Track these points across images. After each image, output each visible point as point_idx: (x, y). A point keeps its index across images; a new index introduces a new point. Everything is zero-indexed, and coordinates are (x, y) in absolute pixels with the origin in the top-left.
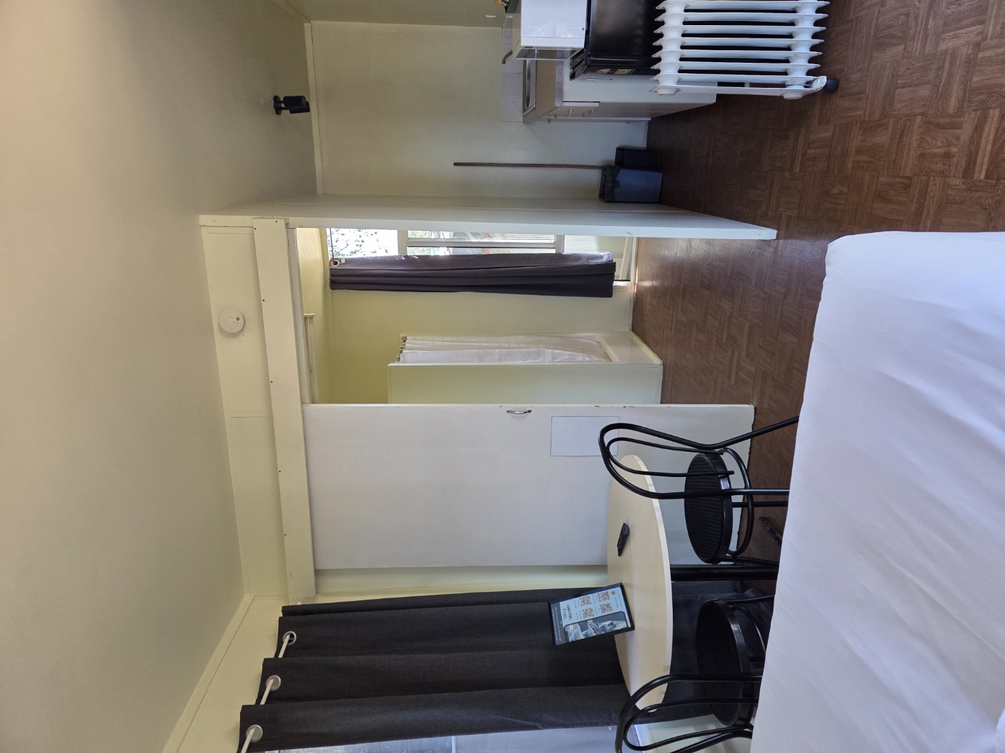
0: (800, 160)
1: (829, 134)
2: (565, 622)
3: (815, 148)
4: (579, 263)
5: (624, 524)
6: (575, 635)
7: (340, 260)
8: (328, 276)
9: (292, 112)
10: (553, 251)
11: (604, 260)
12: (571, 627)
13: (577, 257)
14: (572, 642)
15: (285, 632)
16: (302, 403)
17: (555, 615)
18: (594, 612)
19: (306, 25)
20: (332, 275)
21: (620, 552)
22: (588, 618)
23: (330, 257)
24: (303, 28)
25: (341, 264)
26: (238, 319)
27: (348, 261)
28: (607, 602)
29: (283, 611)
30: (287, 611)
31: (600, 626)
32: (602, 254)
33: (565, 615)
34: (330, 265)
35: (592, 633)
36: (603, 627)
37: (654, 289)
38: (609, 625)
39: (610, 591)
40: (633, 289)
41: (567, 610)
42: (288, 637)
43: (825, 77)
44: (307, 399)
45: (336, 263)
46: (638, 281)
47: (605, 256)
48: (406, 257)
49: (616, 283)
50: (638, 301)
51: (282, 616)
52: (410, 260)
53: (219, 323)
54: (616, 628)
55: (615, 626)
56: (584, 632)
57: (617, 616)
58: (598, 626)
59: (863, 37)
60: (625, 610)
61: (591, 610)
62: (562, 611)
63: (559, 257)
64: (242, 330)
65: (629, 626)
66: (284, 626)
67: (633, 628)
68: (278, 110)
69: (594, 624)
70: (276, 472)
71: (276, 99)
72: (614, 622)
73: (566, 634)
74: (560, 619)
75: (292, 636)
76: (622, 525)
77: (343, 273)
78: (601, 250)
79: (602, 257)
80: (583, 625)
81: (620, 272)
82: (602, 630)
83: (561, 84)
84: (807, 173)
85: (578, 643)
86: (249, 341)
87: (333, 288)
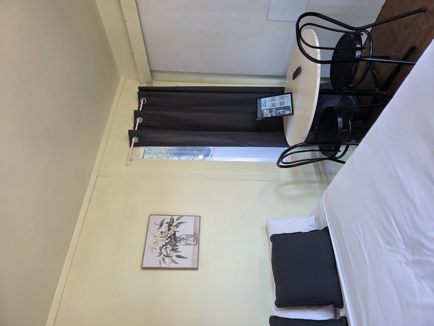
5: (299, 67)
15: (141, 98)
17: (259, 104)
18: (276, 105)
21: (294, 78)
22: (273, 107)
28: (283, 101)
30: (140, 89)
31: (278, 112)
35: (274, 114)
36: (280, 112)
38: (282, 112)
39: (285, 96)
51: (138, 91)
54: (285, 113)
55: (285, 112)
60: (290, 105)
62: (262, 103)
65: (291, 113)
67: (293, 114)
69: (275, 111)
70: (125, 22)
73: (263, 114)
75: (144, 100)
80: (271, 111)
82: (279, 114)
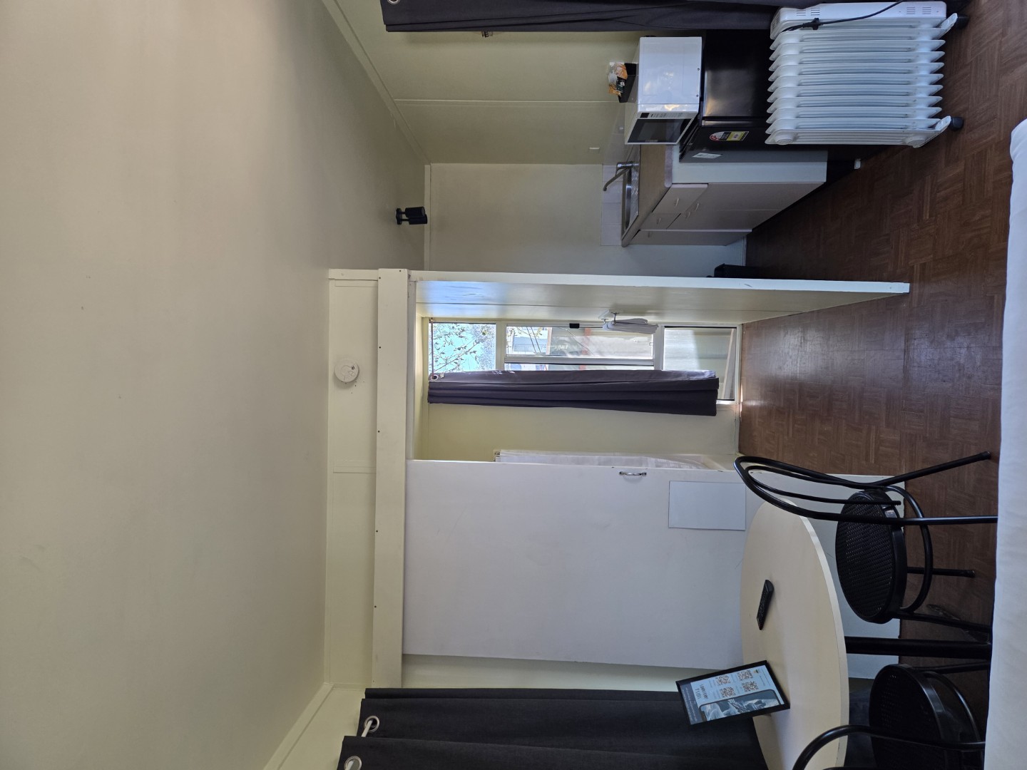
0: (928, 207)
1: (959, 169)
2: (700, 702)
3: (946, 189)
4: (680, 379)
5: (766, 581)
6: (714, 714)
7: (439, 375)
8: (427, 390)
9: (410, 223)
10: (652, 368)
11: (706, 376)
12: (708, 707)
13: (678, 374)
14: (711, 721)
15: (369, 716)
16: (407, 458)
17: (686, 695)
18: (735, 691)
19: (426, 166)
20: (430, 388)
21: (761, 627)
22: (729, 697)
23: (430, 373)
24: (424, 169)
25: (440, 378)
26: (353, 368)
27: (446, 376)
28: (749, 681)
29: (366, 693)
30: (371, 694)
31: (745, 704)
32: (703, 371)
33: (699, 695)
34: (429, 379)
35: (734, 711)
36: (749, 706)
37: (761, 408)
38: (756, 703)
39: (752, 670)
40: (738, 409)
41: (701, 690)
42: (370, 722)
43: (950, 117)
44: (411, 455)
45: (435, 378)
46: (744, 400)
47: (707, 373)
48: (504, 372)
49: (718, 402)
50: (746, 420)
51: (364, 699)
52: (506, 374)
53: (335, 374)
54: (765, 707)
55: (765, 704)
56: (725, 712)
57: (767, 694)
58: (742, 704)
59: (985, 71)
60: (774, 687)
61: (732, 689)
62: (695, 692)
63: (658, 373)
64: (355, 381)
65: (782, 703)
66: (366, 710)
67: (786, 706)
68: (399, 221)
69: (736, 703)
70: (372, 531)
71: (398, 211)
72: (763, 701)
73: (703, 714)
74: (693, 699)
75: (374, 722)
76: (764, 582)
77: (441, 386)
78: (702, 368)
79: (703, 374)
80: (723, 704)
81: (722, 391)
82: (748, 709)
83: (671, 167)
84: (939, 216)
85: (718, 723)
86: (361, 390)
87: (430, 402)
